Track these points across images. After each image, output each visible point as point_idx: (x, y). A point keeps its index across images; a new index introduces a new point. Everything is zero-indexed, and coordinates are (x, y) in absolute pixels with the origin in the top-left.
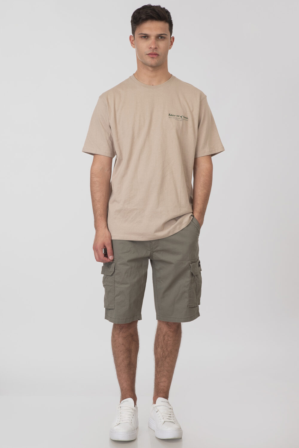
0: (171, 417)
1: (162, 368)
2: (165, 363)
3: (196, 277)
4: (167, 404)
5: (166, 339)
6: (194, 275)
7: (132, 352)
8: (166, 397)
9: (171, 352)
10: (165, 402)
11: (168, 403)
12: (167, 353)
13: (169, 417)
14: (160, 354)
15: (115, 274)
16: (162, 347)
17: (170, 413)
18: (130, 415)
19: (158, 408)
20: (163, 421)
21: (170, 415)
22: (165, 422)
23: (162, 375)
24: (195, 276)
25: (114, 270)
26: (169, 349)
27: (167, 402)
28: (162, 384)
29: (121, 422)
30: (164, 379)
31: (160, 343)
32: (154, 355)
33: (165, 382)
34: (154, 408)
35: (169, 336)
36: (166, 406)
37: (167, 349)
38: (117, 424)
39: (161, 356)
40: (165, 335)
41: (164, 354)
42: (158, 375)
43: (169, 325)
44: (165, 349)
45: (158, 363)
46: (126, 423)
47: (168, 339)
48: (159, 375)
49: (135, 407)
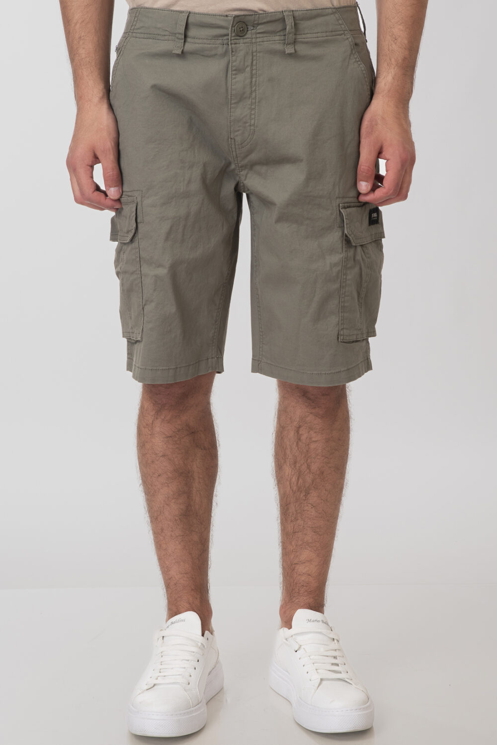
0: (337, 665)
1: (300, 522)
2: (306, 508)
3: (359, 249)
4: (321, 627)
5: (304, 437)
6: (354, 245)
7: (194, 479)
8: (318, 606)
9: (322, 473)
10: (318, 621)
11: (326, 623)
12: (309, 479)
13: (333, 664)
14: (290, 484)
15: (140, 235)
16: (295, 463)
17: (335, 654)
18: (188, 660)
19: (300, 639)
20: (316, 678)
21: (335, 657)
22: (322, 680)
23: (300, 543)
24: (356, 247)
25: (135, 226)
26: (314, 467)
27: (323, 621)
28: (301, 569)
29: (160, 681)
30: (306, 554)
31: (288, 452)
32: (276, 488)
33: (310, 561)
34: (286, 639)
35: (311, 428)
36: (320, 633)
37: (309, 467)
38: (146, 687)
39: (295, 488)
40: (299, 427)
41: (300, 480)
42: (291, 543)
43: (309, 399)
44: (304, 467)
45: (288, 509)
46: (174, 683)
47: (311, 438)
48: (293, 543)
49: (203, 635)
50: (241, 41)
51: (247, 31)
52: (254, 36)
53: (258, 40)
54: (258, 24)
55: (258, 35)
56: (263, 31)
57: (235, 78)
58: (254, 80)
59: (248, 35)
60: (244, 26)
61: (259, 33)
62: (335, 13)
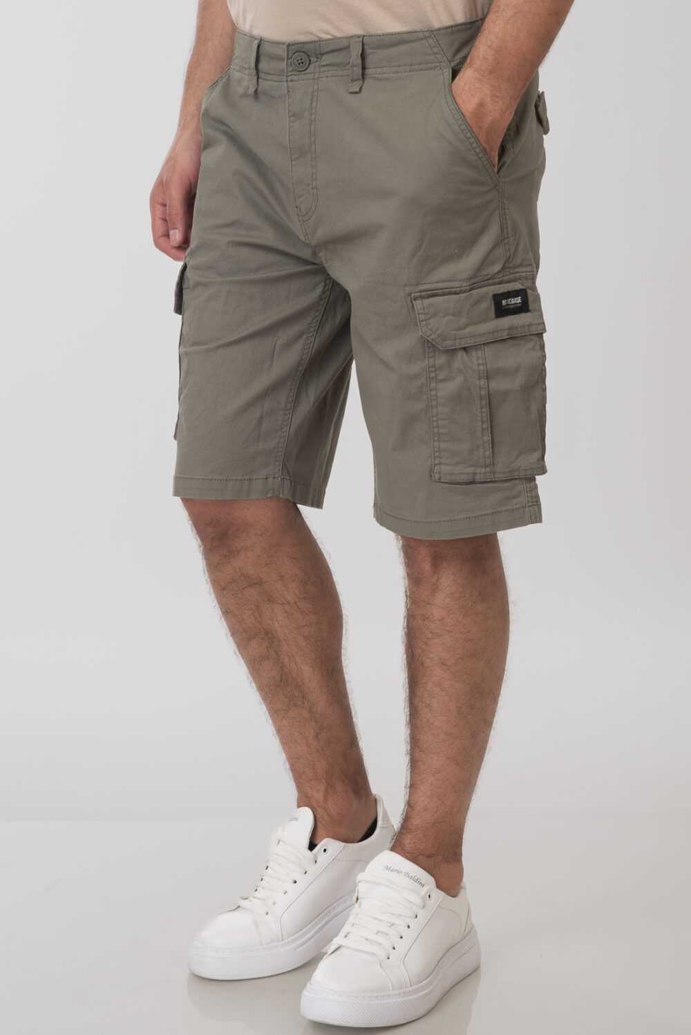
6: (442, 348)
50: (301, 77)
51: (310, 64)
52: (317, 70)
53: (322, 75)
54: (322, 54)
55: (322, 69)
56: (327, 63)
57: (292, 126)
58: (313, 127)
59: (311, 69)
60: (305, 57)
61: (323, 66)
62: (429, 37)
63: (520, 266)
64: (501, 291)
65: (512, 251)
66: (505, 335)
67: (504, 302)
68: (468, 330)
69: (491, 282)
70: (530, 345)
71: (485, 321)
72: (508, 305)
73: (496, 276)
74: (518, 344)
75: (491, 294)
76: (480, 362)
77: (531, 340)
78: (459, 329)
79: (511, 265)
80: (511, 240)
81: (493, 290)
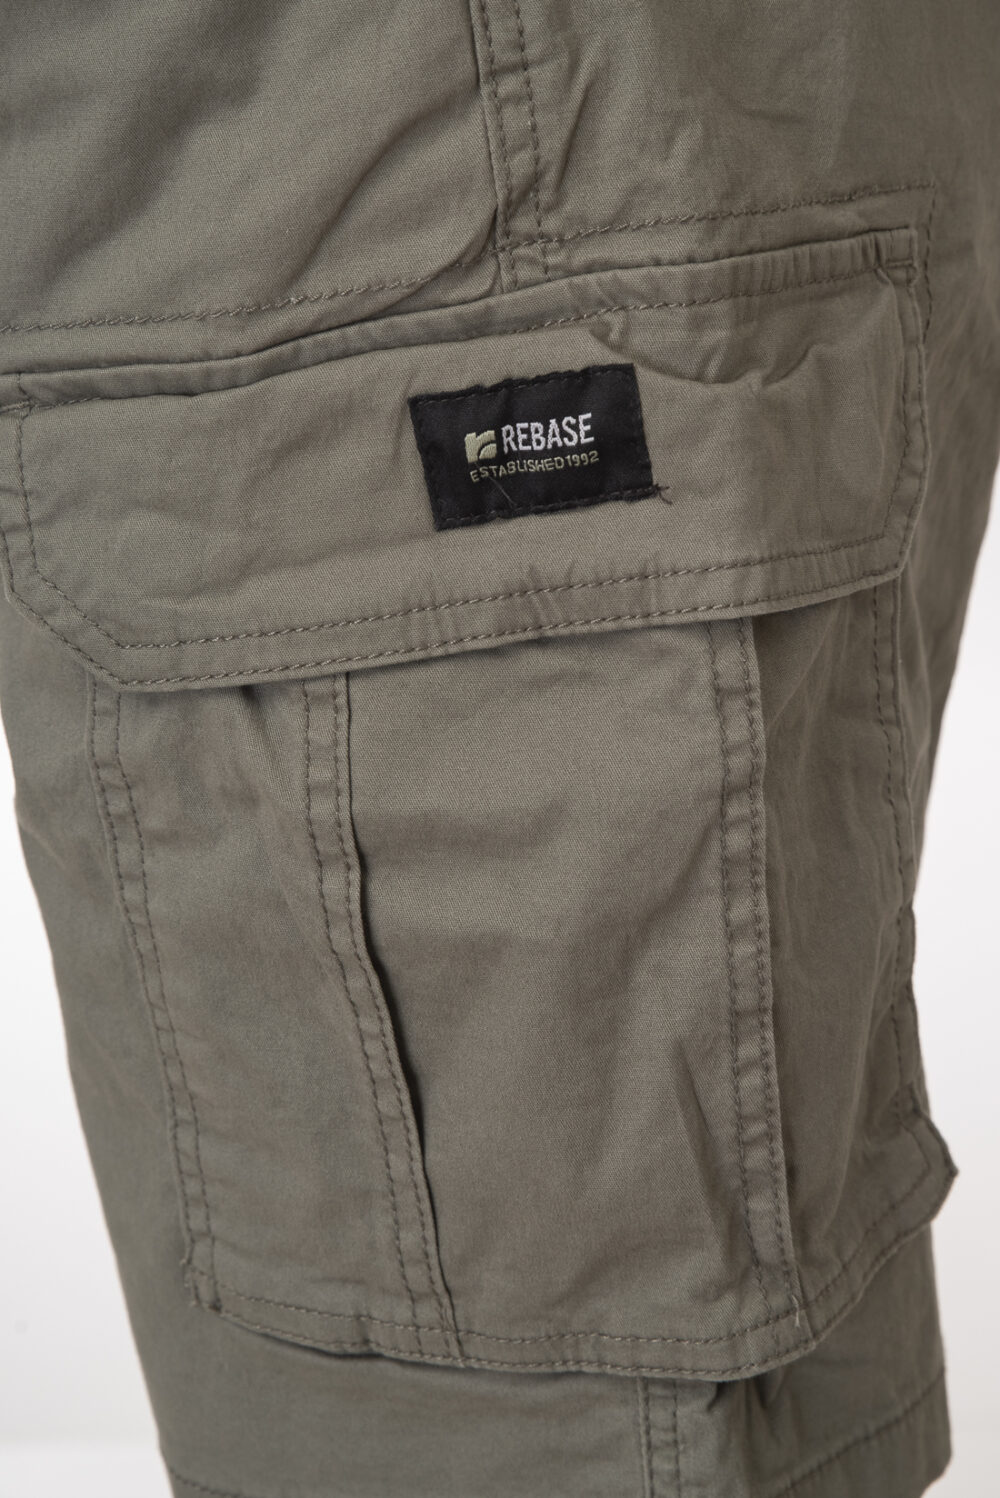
63: (614, 225)
64: (456, 381)
65: (552, 146)
66: (481, 627)
67: (476, 445)
68: (255, 591)
69: (407, 322)
70: (663, 677)
71: (366, 543)
72: (502, 458)
73: (432, 295)
74: (584, 676)
75: (392, 399)
76: (321, 774)
77: (663, 653)
78: (197, 589)
79: (551, 224)
80: (544, 77)
81: (413, 375)
